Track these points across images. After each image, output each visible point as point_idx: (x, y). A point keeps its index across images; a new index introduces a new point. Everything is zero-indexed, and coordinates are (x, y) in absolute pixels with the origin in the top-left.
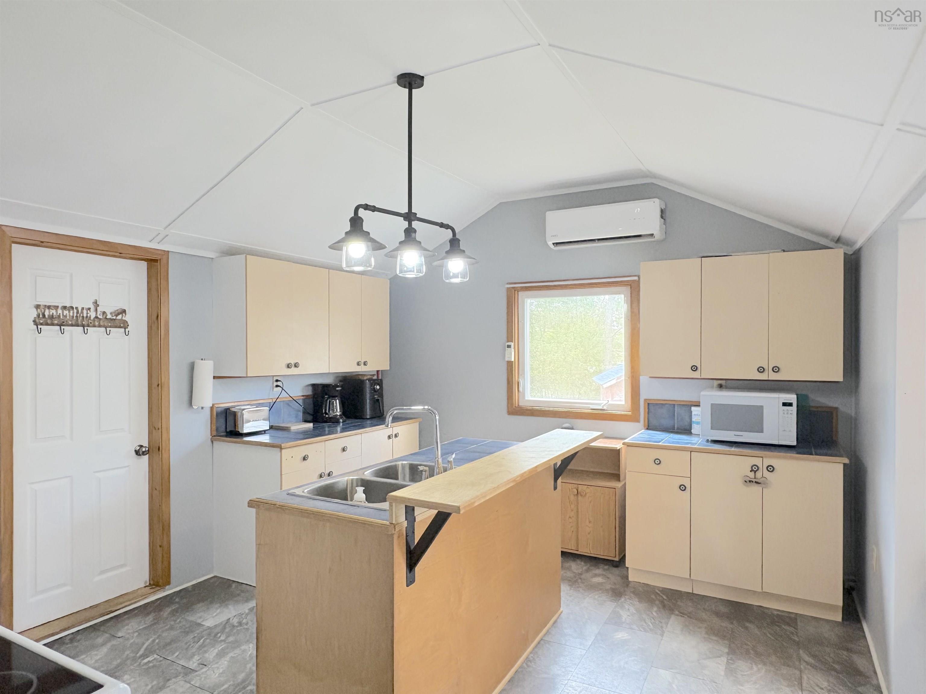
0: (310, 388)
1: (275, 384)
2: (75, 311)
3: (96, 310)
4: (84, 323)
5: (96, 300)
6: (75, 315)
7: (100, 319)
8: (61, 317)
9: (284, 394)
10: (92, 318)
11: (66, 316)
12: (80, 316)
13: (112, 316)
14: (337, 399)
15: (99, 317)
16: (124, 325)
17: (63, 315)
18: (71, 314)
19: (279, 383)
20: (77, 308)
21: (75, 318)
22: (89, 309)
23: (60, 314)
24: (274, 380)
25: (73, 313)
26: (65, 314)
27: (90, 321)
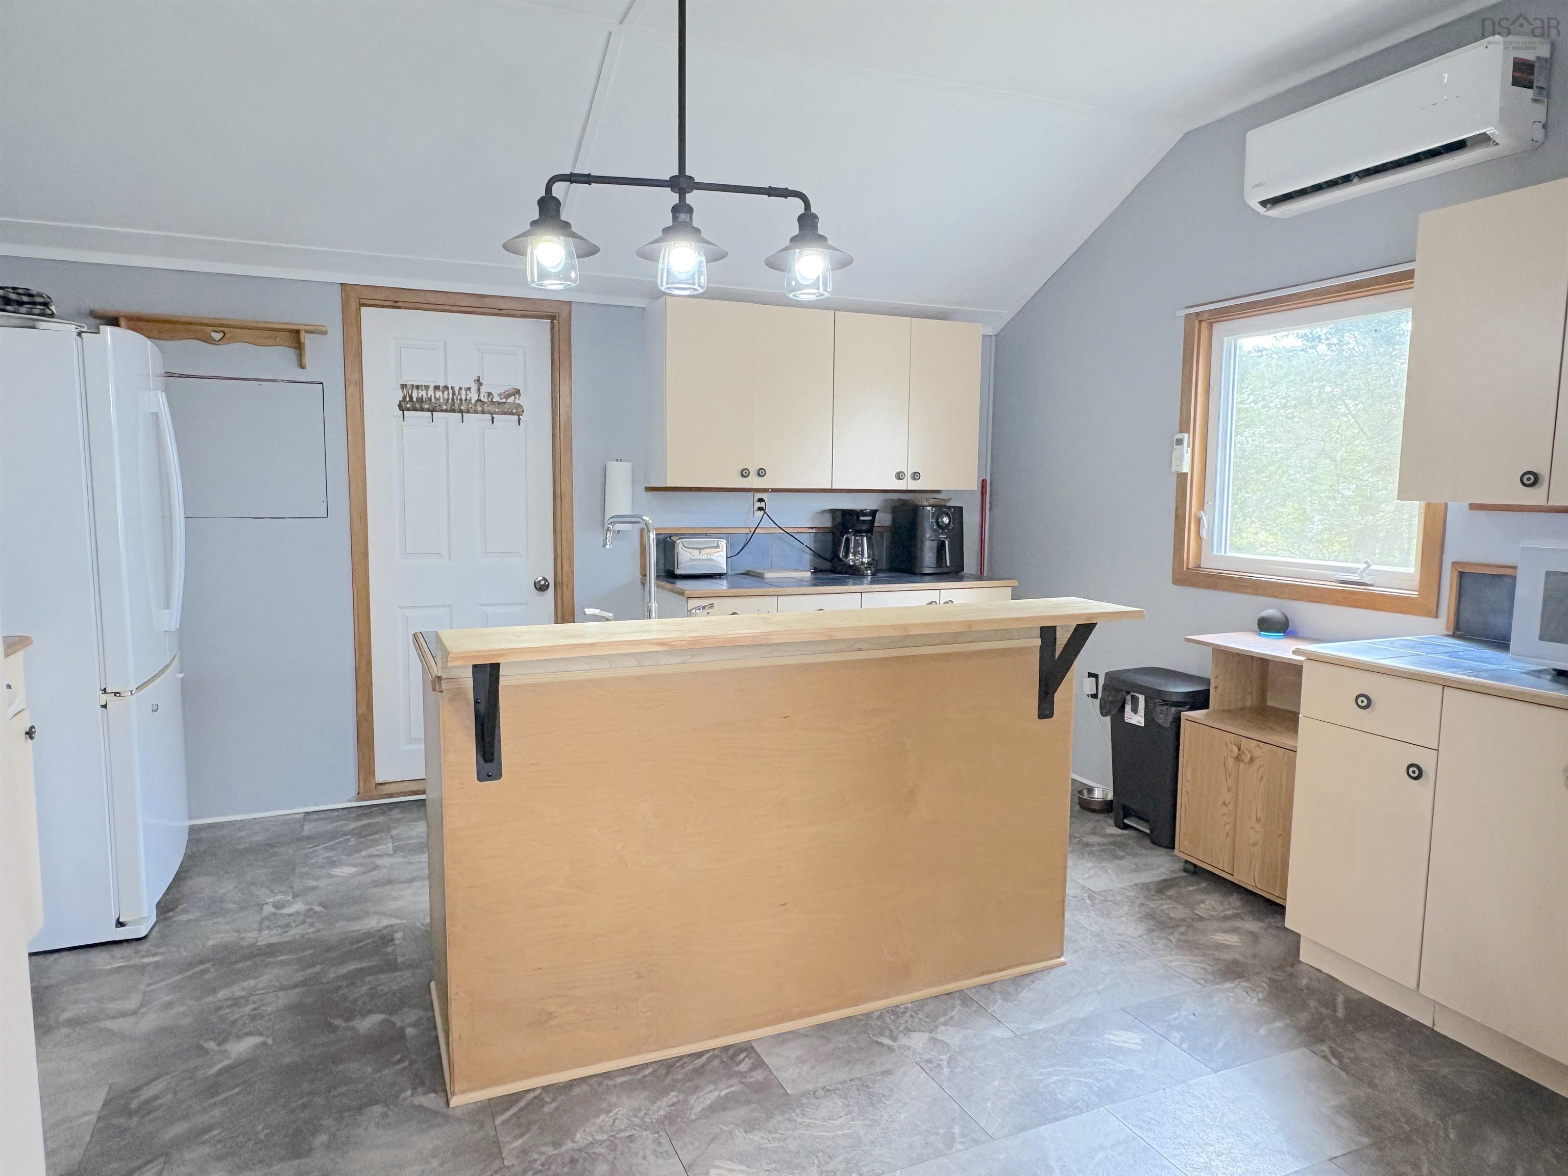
0: (828, 517)
1: (758, 505)
2: (451, 391)
3: (479, 390)
4: (462, 408)
5: (479, 377)
6: (451, 396)
7: (484, 403)
8: (433, 400)
9: (766, 522)
10: (473, 402)
11: (438, 399)
12: (457, 399)
13: (501, 399)
14: (865, 536)
15: (483, 399)
16: (517, 412)
17: (435, 397)
18: (446, 397)
19: (763, 504)
20: (452, 388)
21: (450, 401)
22: (469, 389)
23: (431, 396)
24: (756, 499)
25: (448, 394)
26: (437, 397)
27: (470, 406)
